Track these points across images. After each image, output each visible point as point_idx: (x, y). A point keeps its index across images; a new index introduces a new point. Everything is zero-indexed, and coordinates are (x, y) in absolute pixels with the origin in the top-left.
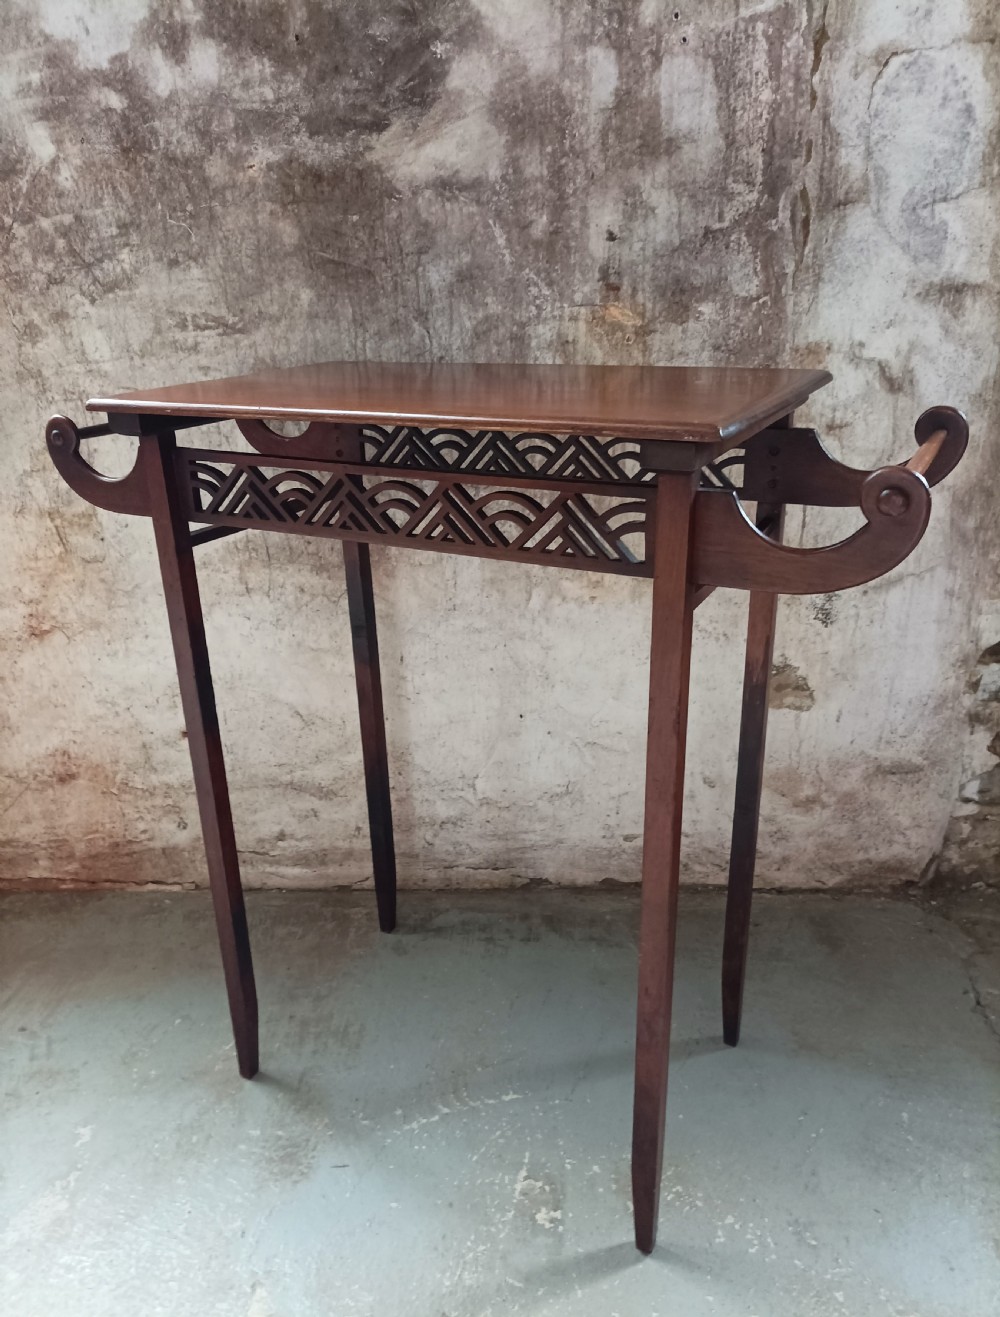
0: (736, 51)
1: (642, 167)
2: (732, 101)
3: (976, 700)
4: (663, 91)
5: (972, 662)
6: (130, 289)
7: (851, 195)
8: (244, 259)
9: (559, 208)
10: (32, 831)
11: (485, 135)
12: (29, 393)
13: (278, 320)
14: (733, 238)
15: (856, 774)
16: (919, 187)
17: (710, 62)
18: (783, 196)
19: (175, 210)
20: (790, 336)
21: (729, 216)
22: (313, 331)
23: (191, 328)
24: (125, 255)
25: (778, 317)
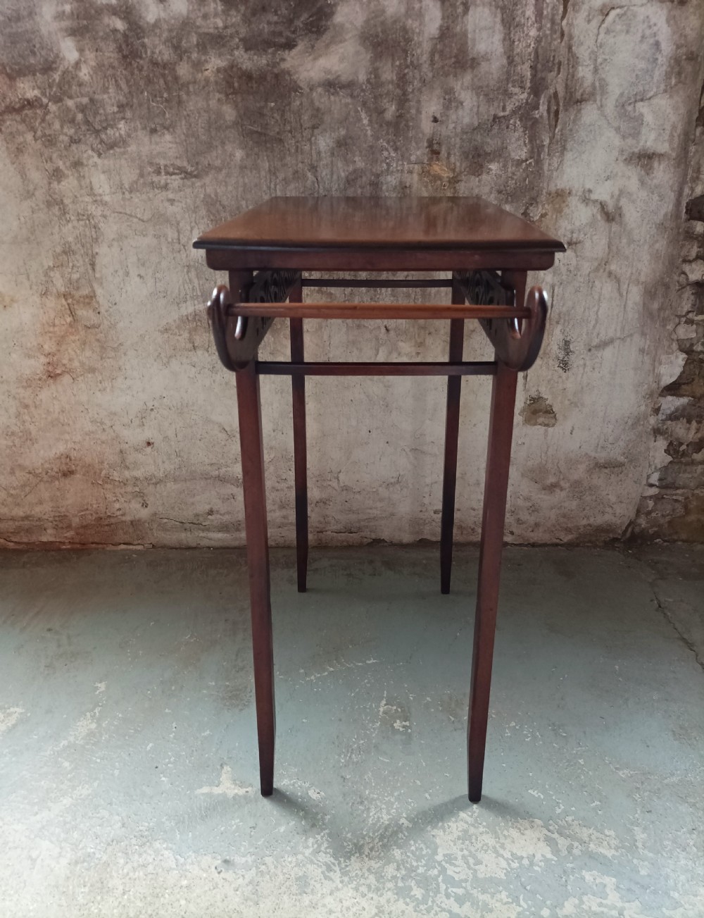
0: (515, 4)
1: (455, 76)
2: (512, 36)
3: (657, 420)
4: (470, 28)
5: (656, 395)
6: (125, 148)
7: (585, 96)
8: (200, 130)
9: (403, 101)
10: (44, 510)
11: (357, 53)
12: (54, 215)
13: (221, 170)
14: (511, 122)
15: (582, 468)
16: (627, 91)
17: (499, 11)
18: (543, 96)
19: (156, 96)
20: (545, 185)
21: (509, 108)
22: (243, 177)
23: (163, 173)
24: (122, 125)
25: (538, 173)
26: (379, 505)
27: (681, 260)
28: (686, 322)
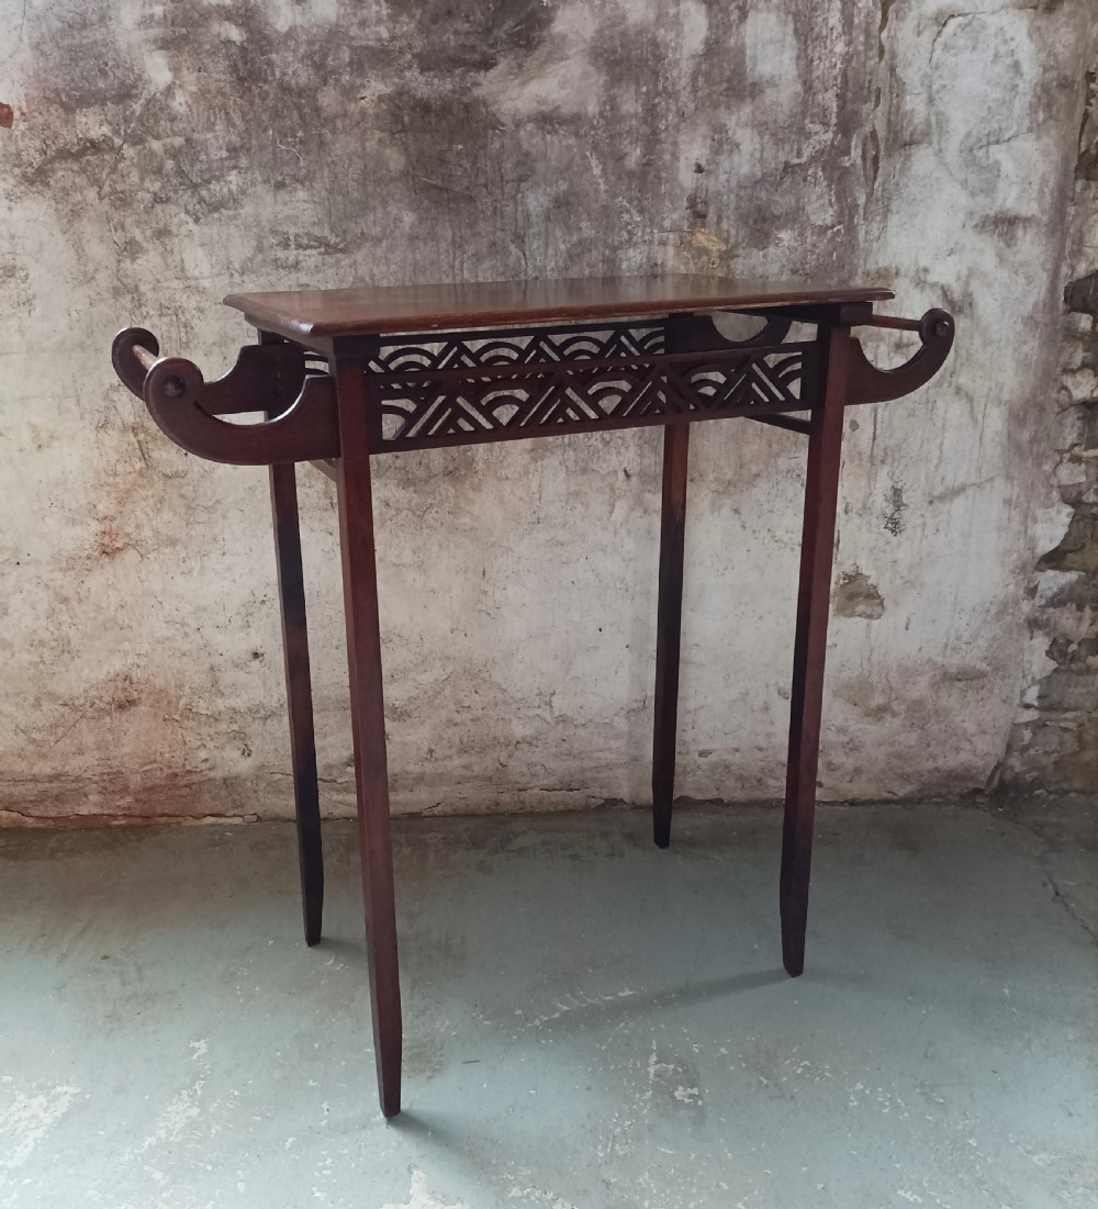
0: (814, 9)
1: (728, 107)
2: (809, 52)
3: (1033, 606)
4: (748, 41)
5: (1030, 568)
6: (235, 209)
7: (916, 137)
8: (350, 183)
9: (651, 142)
10: (85, 764)
11: (585, 75)
12: (124, 308)
13: (380, 241)
14: (810, 172)
15: (924, 682)
16: (975, 131)
17: (790, 18)
18: (855, 136)
19: (286, 136)
20: (861, 261)
21: (807, 152)
22: (413, 252)
23: (293, 247)
24: (233, 177)
25: (850, 244)
26: (614, 744)
27: (1059, 369)
28: (1070, 460)
